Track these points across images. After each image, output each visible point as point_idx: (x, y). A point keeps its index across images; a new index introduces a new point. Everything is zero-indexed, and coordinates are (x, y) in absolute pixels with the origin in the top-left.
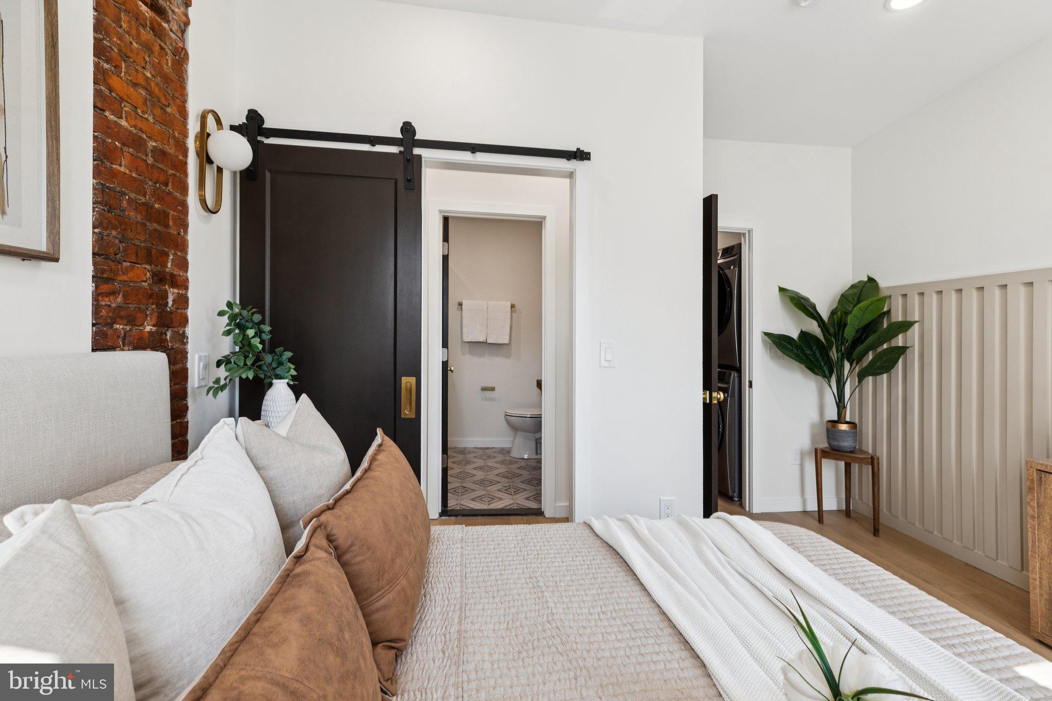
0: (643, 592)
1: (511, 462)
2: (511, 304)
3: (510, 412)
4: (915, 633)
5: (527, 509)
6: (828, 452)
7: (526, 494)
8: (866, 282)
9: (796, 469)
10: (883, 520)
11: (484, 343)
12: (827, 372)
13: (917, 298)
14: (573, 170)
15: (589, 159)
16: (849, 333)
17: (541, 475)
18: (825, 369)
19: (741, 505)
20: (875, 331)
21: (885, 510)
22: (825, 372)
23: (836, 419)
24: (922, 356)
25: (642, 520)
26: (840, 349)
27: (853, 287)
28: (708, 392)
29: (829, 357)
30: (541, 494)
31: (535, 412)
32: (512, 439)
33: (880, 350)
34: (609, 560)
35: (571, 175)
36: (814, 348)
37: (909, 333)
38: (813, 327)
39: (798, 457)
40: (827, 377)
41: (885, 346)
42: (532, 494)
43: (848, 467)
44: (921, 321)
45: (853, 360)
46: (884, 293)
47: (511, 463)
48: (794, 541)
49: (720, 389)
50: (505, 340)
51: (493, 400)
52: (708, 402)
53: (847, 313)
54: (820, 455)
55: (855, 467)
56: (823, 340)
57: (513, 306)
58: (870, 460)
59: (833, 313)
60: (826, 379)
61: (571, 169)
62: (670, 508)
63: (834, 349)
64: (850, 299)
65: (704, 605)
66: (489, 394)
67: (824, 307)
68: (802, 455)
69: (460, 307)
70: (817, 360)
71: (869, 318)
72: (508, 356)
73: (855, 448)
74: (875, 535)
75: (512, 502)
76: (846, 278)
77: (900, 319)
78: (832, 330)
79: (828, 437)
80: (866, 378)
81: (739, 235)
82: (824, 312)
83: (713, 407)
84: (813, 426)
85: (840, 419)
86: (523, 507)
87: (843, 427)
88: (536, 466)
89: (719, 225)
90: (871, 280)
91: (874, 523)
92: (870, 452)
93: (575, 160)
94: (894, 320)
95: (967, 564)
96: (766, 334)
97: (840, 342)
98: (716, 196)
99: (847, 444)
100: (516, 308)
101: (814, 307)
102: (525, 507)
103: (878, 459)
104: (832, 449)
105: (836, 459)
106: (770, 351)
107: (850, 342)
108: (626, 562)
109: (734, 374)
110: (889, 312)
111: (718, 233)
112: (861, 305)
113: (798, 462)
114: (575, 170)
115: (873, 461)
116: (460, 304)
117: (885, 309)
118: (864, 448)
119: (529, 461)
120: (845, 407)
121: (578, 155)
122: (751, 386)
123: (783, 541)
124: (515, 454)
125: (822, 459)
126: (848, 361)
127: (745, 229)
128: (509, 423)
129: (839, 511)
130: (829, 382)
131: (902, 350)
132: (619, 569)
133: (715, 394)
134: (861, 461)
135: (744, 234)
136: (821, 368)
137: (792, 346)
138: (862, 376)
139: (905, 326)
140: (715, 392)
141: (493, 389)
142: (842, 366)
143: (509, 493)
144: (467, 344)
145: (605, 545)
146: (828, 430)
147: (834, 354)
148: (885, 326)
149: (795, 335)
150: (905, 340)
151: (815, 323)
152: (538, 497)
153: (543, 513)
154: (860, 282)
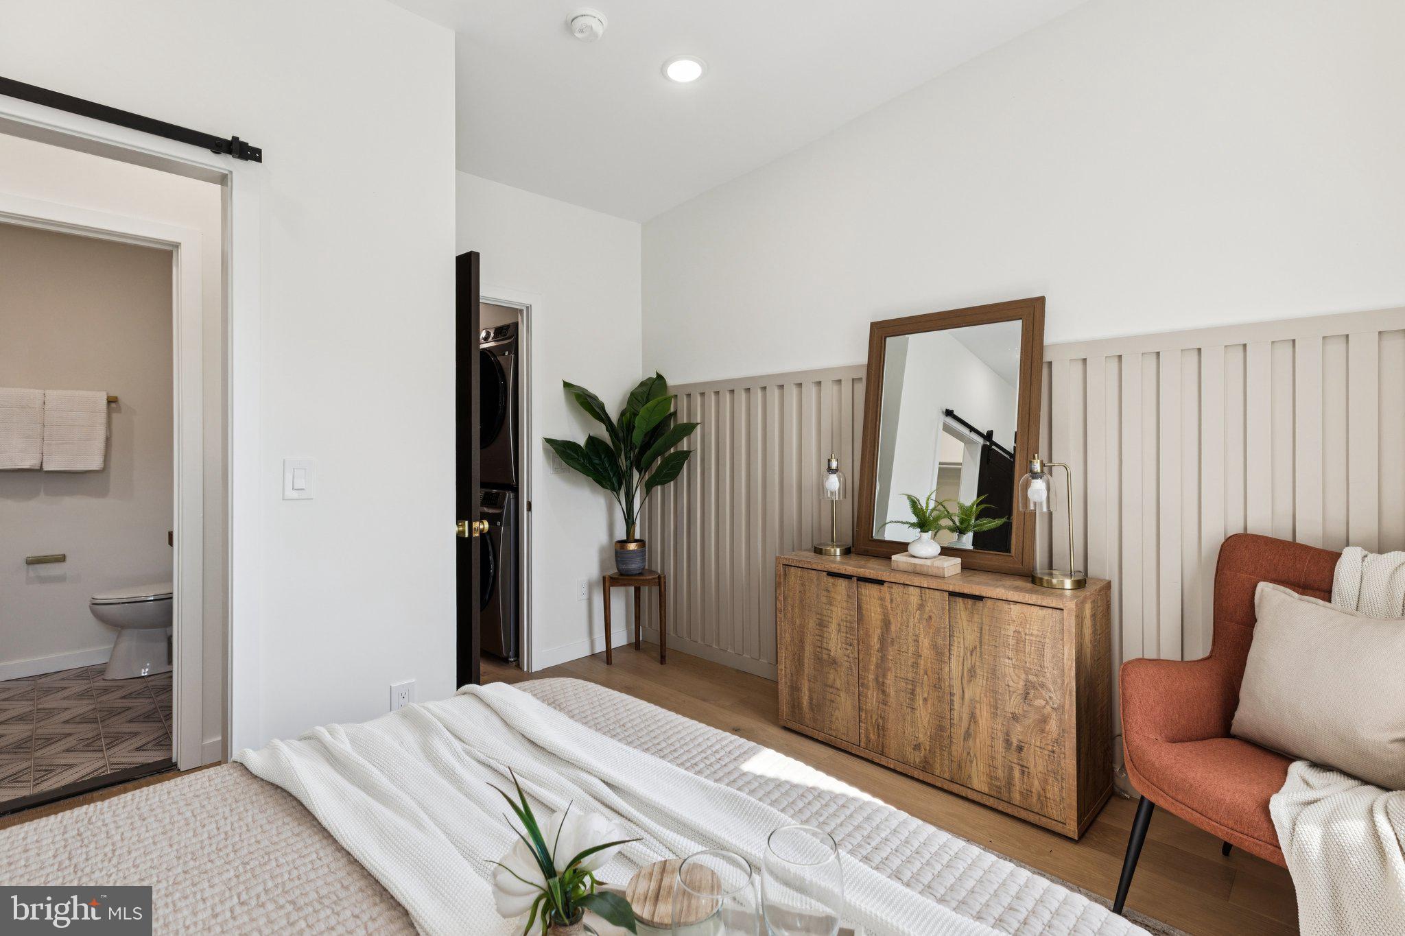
0: (325, 842)
1: (108, 690)
2: (108, 397)
3: (102, 596)
4: (665, 764)
5: (136, 767)
6: (617, 579)
7: (137, 741)
8: (656, 379)
9: (583, 605)
10: (670, 644)
11: (36, 472)
12: (616, 485)
13: (713, 397)
14: (226, 172)
15: (259, 160)
16: (637, 437)
17: (171, 699)
18: (614, 480)
19: (519, 666)
20: (663, 434)
21: (672, 633)
22: (614, 485)
23: (625, 538)
24: (703, 460)
25: (341, 729)
26: (628, 456)
27: (642, 384)
28: (467, 523)
29: (618, 466)
30: (171, 733)
31: (161, 590)
32: (112, 646)
33: (667, 454)
34: (270, 812)
35: (223, 179)
36: (603, 457)
37: (692, 435)
38: (601, 432)
39: (585, 590)
40: (615, 490)
41: (672, 450)
42: (152, 737)
43: (637, 591)
44: (703, 423)
45: (642, 470)
46: (671, 392)
47: (106, 691)
48: (556, 698)
49: (483, 517)
50: (95, 463)
51: (61, 578)
52: (467, 535)
53: (635, 414)
54: (609, 582)
55: (645, 590)
56: (612, 448)
57: (112, 401)
58: (657, 580)
59: (623, 414)
60: (615, 493)
61: (225, 170)
62: (406, 696)
63: (623, 456)
64: (639, 398)
65: (419, 825)
66: (48, 569)
67: (613, 408)
68: (591, 587)
70: (606, 470)
71: (656, 419)
72: (103, 492)
73: (643, 569)
74: (662, 664)
75: (101, 763)
76: (635, 374)
77: (685, 422)
78: (621, 435)
79: (617, 561)
80: (654, 489)
81: (516, 312)
82: (613, 411)
83: (473, 543)
84: (602, 550)
85: (630, 538)
86: (128, 767)
87: (632, 546)
88: (161, 687)
89: (481, 294)
90: (659, 377)
91: (661, 649)
92: (659, 572)
93: (229, 157)
94: (679, 422)
95: (738, 671)
96: (549, 441)
97: (629, 448)
98: (478, 254)
99: (634, 566)
100: (120, 402)
101: (602, 407)
102: (132, 766)
103: (665, 577)
104: (622, 575)
105: (624, 585)
106: (554, 461)
107: (638, 446)
108: (301, 804)
109: (509, 495)
110: (675, 413)
111: (481, 306)
112: (650, 404)
113: (585, 597)
114: (231, 172)
115: (660, 581)
117: (672, 410)
118: (653, 568)
119: (150, 679)
120: (634, 523)
121: (233, 147)
122: (529, 508)
123: (543, 701)
124: (117, 672)
125: (611, 588)
126: (637, 469)
127: (521, 304)
128: (101, 618)
129: (629, 645)
130: (618, 495)
131: (686, 455)
132: (287, 820)
133: (476, 525)
134: (648, 582)
135: (521, 311)
136: (610, 480)
137: (577, 454)
138: (649, 487)
139: (689, 428)
140: (476, 521)
141: (60, 559)
142: (631, 476)
143: (97, 748)
145: (267, 788)
146: (616, 552)
147: (623, 462)
148: (672, 427)
149: (582, 441)
150: (689, 445)
151: (603, 427)
152: (165, 740)
153: (176, 764)
154: (649, 379)
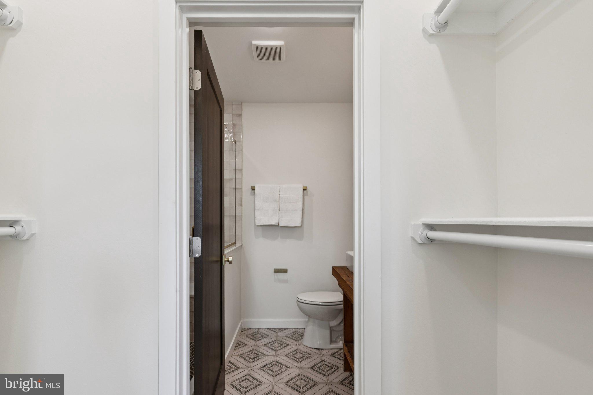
2: (303, 187)
3: (302, 298)
11: (277, 226)
50: (298, 223)
51: (286, 281)
57: (304, 189)
66: (281, 275)
69: (253, 191)
72: (300, 239)
100: (308, 190)
116: (253, 189)
128: (302, 310)
141: (285, 271)
144: (260, 228)
